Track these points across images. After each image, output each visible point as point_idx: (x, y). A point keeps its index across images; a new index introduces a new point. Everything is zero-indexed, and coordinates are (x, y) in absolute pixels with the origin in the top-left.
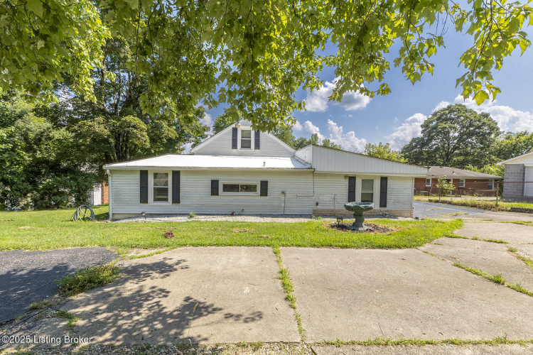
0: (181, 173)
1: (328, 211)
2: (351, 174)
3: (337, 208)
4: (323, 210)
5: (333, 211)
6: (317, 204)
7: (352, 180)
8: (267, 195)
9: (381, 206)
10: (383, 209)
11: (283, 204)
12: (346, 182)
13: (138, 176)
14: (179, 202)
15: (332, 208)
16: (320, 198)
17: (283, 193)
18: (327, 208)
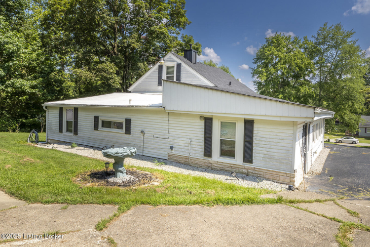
0: (79, 109)
1: (182, 157)
2: (208, 115)
3: (192, 156)
4: (177, 156)
5: (187, 158)
6: (172, 148)
7: (208, 122)
8: (130, 134)
9: (245, 161)
10: (247, 165)
11: (142, 144)
12: (202, 123)
13: (58, 111)
14: (77, 134)
15: (187, 155)
16: (175, 141)
17: (142, 132)
18: (181, 154)
